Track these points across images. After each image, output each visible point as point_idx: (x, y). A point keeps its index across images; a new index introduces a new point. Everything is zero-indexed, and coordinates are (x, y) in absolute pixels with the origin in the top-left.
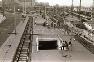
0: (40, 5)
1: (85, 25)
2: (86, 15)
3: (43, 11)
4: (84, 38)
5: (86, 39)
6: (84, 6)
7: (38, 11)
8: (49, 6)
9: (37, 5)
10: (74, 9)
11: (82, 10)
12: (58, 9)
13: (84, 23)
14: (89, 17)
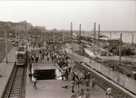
0: (35, 30)
1: (86, 51)
2: (87, 41)
3: (39, 36)
4: (85, 66)
5: (87, 67)
6: (85, 31)
7: (33, 36)
8: (46, 31)
9: (32, 30)
10: (74, 34)
11: (82, 35)
12: (56, 34)
13: (85, 49)
14: (90, 43)
